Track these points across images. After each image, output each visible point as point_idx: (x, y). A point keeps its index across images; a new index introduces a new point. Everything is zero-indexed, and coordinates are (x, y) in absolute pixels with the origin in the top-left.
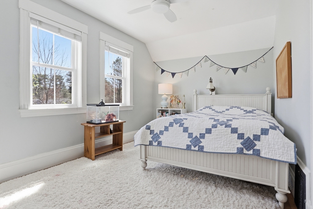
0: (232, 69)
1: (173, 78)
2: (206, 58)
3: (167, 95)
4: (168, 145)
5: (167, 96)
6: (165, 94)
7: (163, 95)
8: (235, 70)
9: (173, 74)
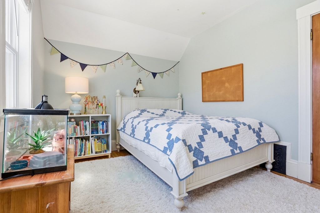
0: (152, 73)
1: (83, 70)
2: (128, 56)
3: (79, 94)
4: (215, 158)
5: (79, 96)
6: (77, 94)
7: (74, 94)
8: (154, 75)
9: (83, 66)
